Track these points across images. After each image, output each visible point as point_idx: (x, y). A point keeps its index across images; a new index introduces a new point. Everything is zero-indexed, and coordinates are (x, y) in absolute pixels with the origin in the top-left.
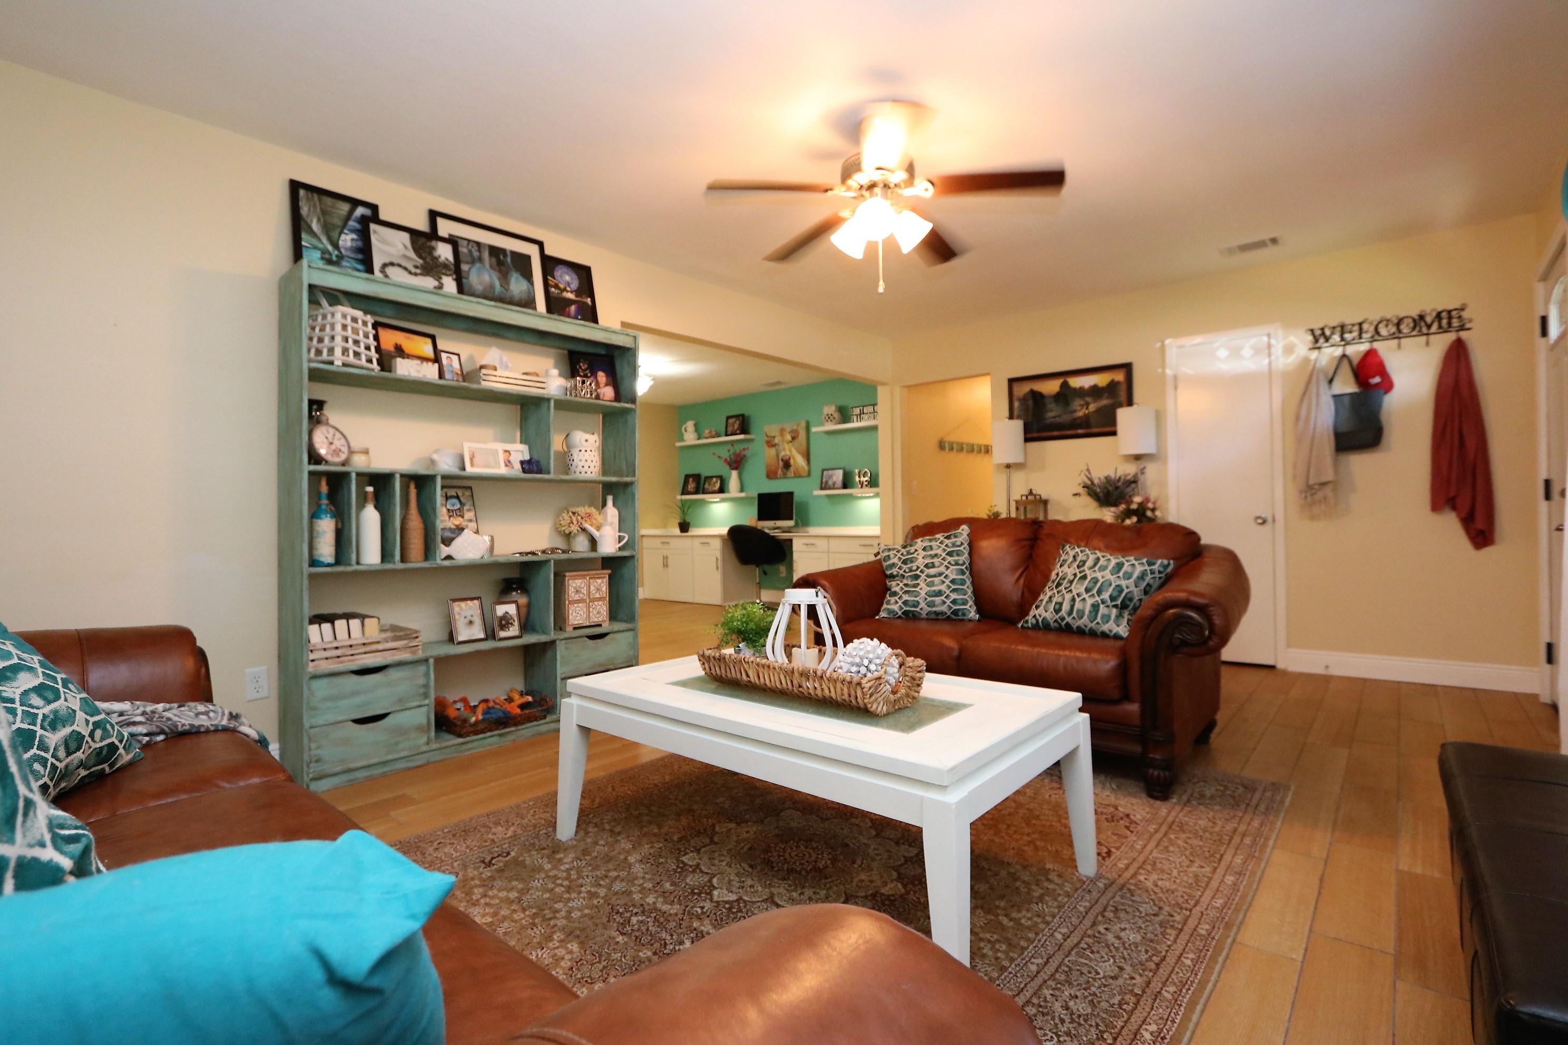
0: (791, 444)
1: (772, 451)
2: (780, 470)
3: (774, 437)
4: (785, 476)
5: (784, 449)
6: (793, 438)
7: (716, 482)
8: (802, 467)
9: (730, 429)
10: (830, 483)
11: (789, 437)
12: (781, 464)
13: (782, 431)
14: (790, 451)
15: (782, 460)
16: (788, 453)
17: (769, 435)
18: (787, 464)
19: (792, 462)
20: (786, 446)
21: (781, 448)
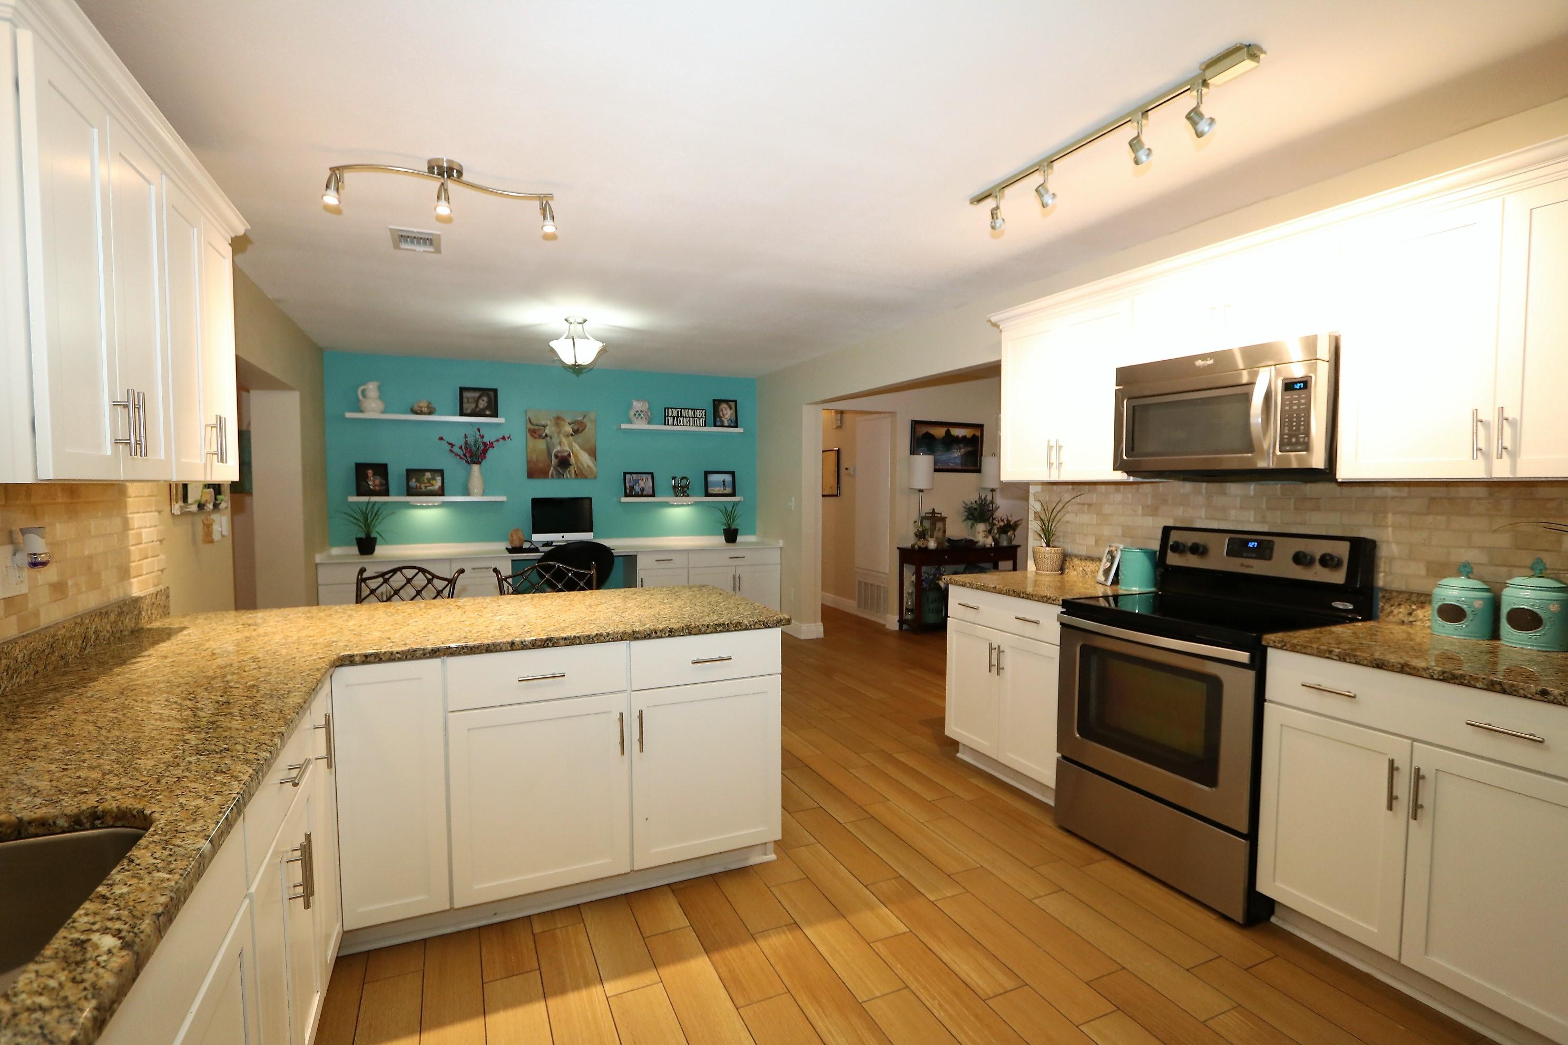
0: (571, 438)
1: (541, 444)
2: (552, 468)
3: (545, 426)
4: (560, 475)
5: (560, 444)
6: (576, 432)
7: (434, 479)
8: (588, 466)
9: (469, 407)
10: (637, 488)
11: (569, 429)
12: (554, 461)
13: (558, 420)
14: (571, 446)
15: (556, 456)
16: (567, 448)
17: (533, 421)
18: (564, 463)
19: (572, 460)
20: (564, 440)
21: (555, 440)
